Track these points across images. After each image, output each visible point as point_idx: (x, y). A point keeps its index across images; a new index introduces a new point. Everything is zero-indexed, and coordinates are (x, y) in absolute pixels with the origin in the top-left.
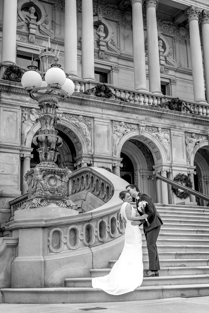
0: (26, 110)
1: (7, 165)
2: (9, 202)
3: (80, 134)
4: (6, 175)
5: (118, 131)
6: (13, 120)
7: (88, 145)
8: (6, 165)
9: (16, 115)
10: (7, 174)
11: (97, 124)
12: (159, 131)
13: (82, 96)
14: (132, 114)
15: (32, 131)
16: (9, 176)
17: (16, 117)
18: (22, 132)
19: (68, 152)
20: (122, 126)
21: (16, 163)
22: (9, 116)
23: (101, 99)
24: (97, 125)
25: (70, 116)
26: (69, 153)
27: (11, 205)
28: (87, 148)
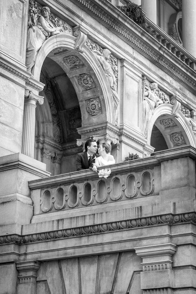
0: (36, 5)
1: (6, 105)
2: (29, 183)
3: (105, 84)
4: (4, 126)
5: (149, 97)
6: (17, 15)
7: (116, 108)
8: (4, 103)
9: (22, 8)
10: (5, 123)
11: (127, 74)
12: (194, 116)
13: (118, 13)
14: (166, 74)
15: (43, 50)
16: (7, 128)
17: (21, 12)
18: (28, 47)
19: (47, 118)
20: (155, 90)
21: (19, 105)
22: (12, 6)
23: (139, 30)
24: (126, 76)
25: (92, 44)
26: (49, 120)
27: (31, 189)
28: (113, 112)
